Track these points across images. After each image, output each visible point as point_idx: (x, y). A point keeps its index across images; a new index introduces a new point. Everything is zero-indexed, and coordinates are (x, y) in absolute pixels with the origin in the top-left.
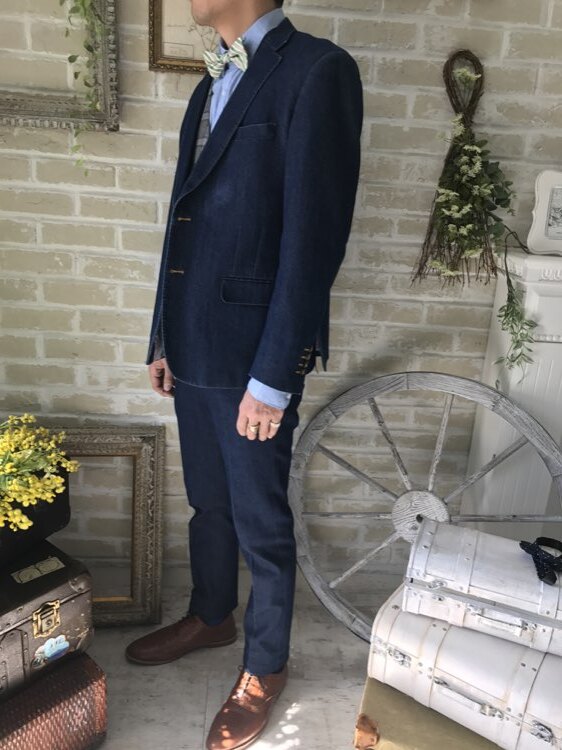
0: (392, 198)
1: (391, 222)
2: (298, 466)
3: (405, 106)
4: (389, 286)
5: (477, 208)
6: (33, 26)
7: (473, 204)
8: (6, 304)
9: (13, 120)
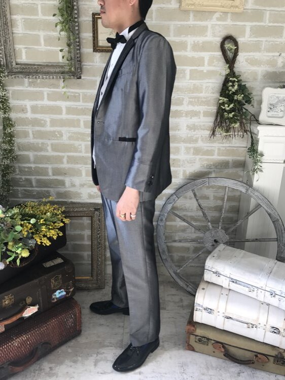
0: (200, 102)
1: (200, 112)
2: (162, 220)
3: (204, 61)
4: (200, 139)
5: (237, 105)
6: (44, 36)
7: (234, 104)
8: (36, 153)
9: (38, 77)
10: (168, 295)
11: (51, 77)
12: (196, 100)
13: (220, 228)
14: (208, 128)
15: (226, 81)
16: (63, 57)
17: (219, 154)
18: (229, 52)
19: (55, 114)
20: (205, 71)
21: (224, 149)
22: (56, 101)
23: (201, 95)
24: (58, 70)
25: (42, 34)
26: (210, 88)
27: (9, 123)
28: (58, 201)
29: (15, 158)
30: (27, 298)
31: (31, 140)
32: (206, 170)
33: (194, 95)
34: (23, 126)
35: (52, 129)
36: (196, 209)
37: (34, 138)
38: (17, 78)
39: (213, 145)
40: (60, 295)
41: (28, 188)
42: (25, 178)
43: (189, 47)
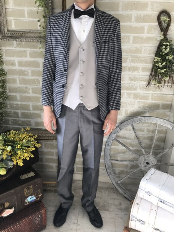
0: (140, 60)
1: (139, 68)
2: (108, 145)
3: (144, 30)
4: (138, 88)
5: (168, 63)
6: (28, 11)
7: (166, 62)
8: (21, 94)
9: (22, 40)
10: (111, 199)
11: (32, 40)
12: (137, 59)
13: (151, 154)
14: (145, 80)
15: (160, 45)
16: (40, 26)
17: (152, 99)
18: (163, 23)
19: (35, 67)
20: (144, 38)
21: (156, 95)
22: (35, 58)
23: (141, 55)
24: (37, 35)
25: (26, 9)
26: (148, 50)
27: (2, 73)
28: (36, 128)
29: (6, 98)
30: (5, 204)
31: (18, 85)
32: (142, 110)
33: (136, 55)
34: (13, 75)
35: (32, 78)
36: (133, 138)
37: (20, 84)
38: (8, 40)
39: (148, 92)
40: (32, 199)
41: (16, 119)
42: (14, 112)
43: (133, 19)
